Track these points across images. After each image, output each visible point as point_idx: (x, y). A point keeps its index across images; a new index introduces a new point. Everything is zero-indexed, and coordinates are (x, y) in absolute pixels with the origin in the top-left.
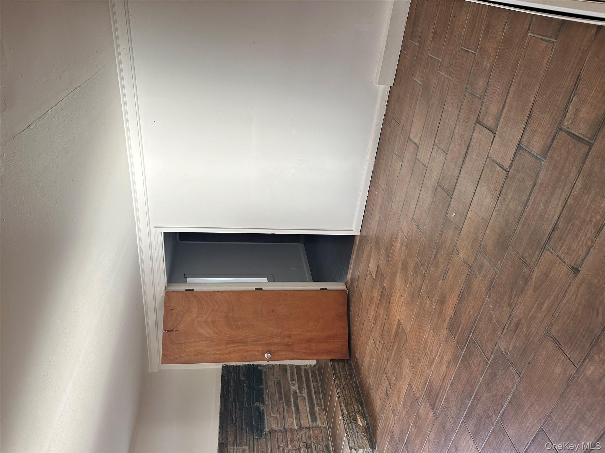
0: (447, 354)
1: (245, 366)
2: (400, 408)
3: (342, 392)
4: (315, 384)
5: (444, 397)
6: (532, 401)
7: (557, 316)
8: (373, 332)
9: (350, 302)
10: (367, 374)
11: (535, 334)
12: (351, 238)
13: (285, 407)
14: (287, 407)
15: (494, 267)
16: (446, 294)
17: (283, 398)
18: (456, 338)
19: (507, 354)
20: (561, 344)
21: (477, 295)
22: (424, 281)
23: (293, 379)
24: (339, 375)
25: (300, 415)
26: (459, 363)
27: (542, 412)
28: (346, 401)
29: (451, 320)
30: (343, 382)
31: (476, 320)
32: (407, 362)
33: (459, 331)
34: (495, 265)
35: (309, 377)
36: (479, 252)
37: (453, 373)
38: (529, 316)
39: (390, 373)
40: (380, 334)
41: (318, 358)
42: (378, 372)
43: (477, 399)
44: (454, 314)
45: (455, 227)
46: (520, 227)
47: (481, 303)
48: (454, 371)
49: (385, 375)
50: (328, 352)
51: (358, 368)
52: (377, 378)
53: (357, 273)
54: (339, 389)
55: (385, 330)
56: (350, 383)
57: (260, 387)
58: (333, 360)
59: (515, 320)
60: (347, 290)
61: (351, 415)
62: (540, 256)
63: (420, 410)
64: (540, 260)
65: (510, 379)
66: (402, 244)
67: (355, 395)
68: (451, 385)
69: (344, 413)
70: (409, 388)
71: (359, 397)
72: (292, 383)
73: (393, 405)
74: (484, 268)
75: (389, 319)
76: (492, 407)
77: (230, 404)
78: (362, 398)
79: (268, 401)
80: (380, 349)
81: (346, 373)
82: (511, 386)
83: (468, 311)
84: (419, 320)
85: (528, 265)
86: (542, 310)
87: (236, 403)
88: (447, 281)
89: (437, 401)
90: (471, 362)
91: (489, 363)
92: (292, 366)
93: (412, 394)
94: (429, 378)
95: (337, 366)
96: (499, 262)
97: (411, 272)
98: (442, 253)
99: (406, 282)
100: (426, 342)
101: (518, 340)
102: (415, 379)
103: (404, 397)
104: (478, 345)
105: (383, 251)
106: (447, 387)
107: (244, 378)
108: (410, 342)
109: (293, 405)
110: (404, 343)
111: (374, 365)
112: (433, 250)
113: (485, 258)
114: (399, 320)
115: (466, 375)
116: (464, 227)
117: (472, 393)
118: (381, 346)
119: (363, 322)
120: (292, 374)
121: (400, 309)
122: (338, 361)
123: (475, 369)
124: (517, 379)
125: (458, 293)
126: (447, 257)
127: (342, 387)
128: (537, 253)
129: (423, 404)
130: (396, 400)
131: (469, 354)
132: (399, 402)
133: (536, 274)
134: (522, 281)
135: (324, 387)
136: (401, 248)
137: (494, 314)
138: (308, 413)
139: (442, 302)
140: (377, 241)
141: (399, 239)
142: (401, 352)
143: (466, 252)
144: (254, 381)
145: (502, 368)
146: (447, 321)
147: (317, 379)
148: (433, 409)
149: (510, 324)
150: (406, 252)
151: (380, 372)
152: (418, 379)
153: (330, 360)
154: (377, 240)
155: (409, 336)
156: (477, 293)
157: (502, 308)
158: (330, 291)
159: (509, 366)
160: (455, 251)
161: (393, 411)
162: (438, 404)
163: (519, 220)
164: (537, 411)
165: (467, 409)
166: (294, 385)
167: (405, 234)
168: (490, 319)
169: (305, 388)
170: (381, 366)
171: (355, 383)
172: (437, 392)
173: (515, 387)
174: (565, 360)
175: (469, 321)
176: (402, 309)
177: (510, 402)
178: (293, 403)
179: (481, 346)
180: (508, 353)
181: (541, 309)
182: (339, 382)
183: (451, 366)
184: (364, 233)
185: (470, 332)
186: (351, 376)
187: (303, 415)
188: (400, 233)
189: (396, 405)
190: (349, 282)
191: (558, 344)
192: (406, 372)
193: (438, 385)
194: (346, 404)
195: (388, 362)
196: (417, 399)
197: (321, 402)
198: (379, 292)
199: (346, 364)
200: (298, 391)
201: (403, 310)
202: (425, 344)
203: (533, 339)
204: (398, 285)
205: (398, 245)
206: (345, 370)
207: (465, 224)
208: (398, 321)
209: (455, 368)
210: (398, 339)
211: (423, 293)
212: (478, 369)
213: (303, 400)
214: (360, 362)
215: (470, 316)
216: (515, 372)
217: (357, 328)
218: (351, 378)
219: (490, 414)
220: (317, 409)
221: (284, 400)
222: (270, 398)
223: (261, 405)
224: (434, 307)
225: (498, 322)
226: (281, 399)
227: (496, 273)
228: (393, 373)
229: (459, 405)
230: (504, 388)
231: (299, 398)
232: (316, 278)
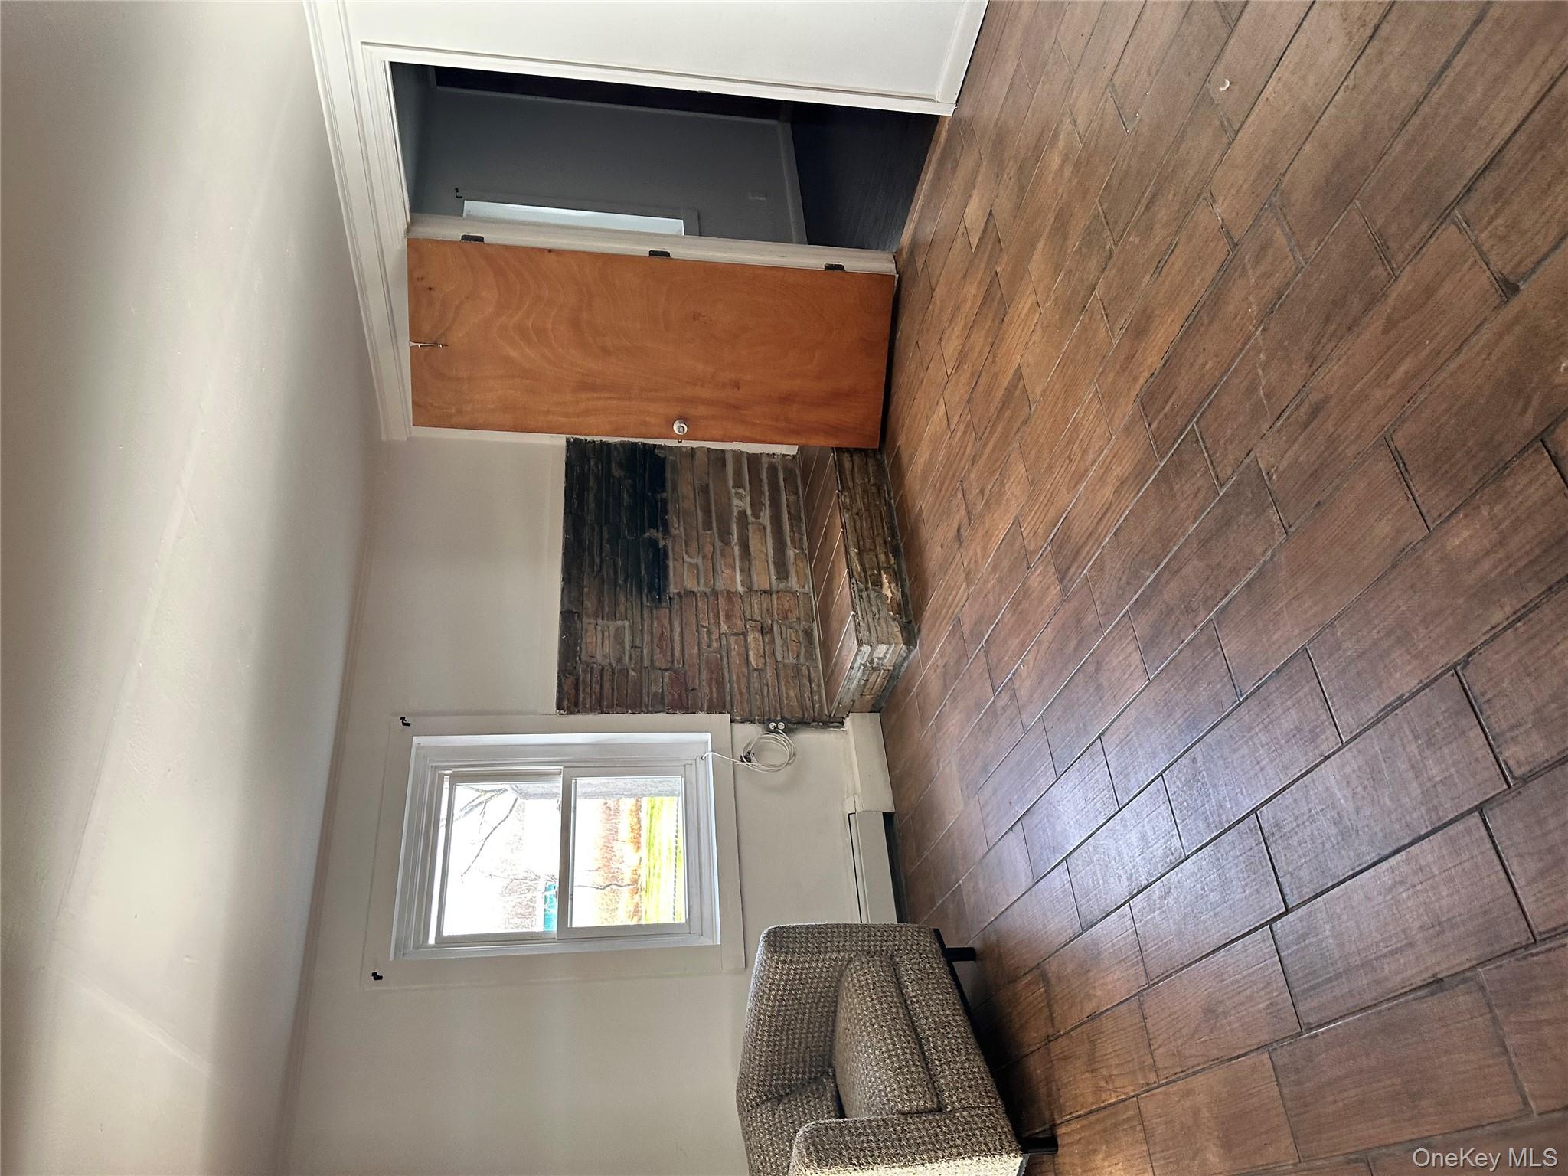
0: (1121, 461)
1: (623, 444)
2: (985, 568)
3: (855, 523)
4: (792, 498)
5: (1094, 558)
6: (1299, 591)
7: (1422, 402)
8: (950, 387)
9: (901, 311)
10: (918, 488)
11: (1352, 437)
12: (929, 123)
13: (718, 544)
14: (721, 544)
15: (1298, 254)
16: (1153, 312)
17: (714, 525)
18: (1154, 426)
19: (1270, 478)
20: (1409, 468)
21: (1235, 322)
22: (1104, 269)
23: (739, 485)
24: (851, 484)
25: (750, 564)
26: (1147, 485)
27: (1315, 615)
28: (861, 543)
29: (1152, 380)
30: (858, 500)
31: (1216, 386)
32: (1019, 470)
33: (1166, 410)
34: (1301, 248)
35: (777, 483)
36: (1270, 205)
37: (1127, 507)
38: (1351, 393)
39: (975, 491)
40: (966, 397)
41: (803, 441)
42: (945, 486)
43: (1173, 570)
44: (1165, 365)
45: (1222, 122)
46: (1399, 146)
47: (1239, 345)
48: (1130, 503)
49: (960, 494)
50: (831, 430)
51: (899, 470)
52: (940, 498)
53: (929, 230)
54: (847, 516)
55: (980, 389)
56: (876, 505)
57: (659, 496)
58: (839, 450)
59: (1315, 397)
60: (897, 276)
61: (869, 573)
62: (1427, 237)
63: (1031, 579)
64: (1425, 249)
65: (1262, 536)
66: (1065, 160)
67: (884, 532)
68: (1115, 534)
69: (854, 568)
70: (1012, 529)
71: (893, 535)
72: (737, 493)
73: (969, 563)
74: (1271, 252)
75: (994, 361)
76: (1201, 592)
77: (587, 529)
78: (899, 538)
79: (677, 528)
80: (959, 434)
81: (869, 480)
82: (1259, 551)
83: (1200, 361)
84: (1070, 371)
85: (1389, 257)
86: (1390, 381)
87: (601, 528)
88: (1166, 276)
89: (1075, 565)
90: (1178, 486)
91: (1221, 494)
92: (738, 455)
93: (1018, 544)
94: (1067, 512)
95: (847, 465)
96: (1314, 242)
97: (1074, 242)
98: (1170, 196)
99: (1058, 267)
100: (1076, 427)
101: (1308, 447)
102: (1030, 511)
103: (999, 547)
104: (1206, 448)
105: (1011, 174)
106: (1105, 536)
107: (622, 474)
108: (1038, 423)
109: (736, 541)
110: (1022, 424)
111: (939, 468)
112: (1148, 185)
113: (1279, 224)
114: (1019, 367)
115: (1159, 515)
116: (1246, 126)
117: (1163, 556)
118: (962, 427)
119: (925, 364)
120: (738, 473)
121: (1027, 339)
122: (852, 452)
123: (1183, 505)
124: (1279, 537)
125: (1187, 314)
126: (1179, 210)
127: (855, 511)
128: (1424, 227)
129: (1041, 568)
130: (979, 552)
131: (1179, 466)
132: (985, 556)
133: (1403, 286)
134: (1361, 299)
135: (813, 509)
136: (1061, 169)
137: (1265, 376)
138: (771, 560)
139: (1139, 331)
140: (1000, 142)
141: (1061, 143)
142: (1010, 444)
143: (1234, 202)
144: (644, 479)
145: (1248, 510)
146: (1142, 381)
147: (797, 488)
148: (1061, 580)
149: (1297, 408)
150: (1074, 183)
151: (949, 485)
152: (1039, 513)
153: (833, 448)
154: (998, 135)
155: (1036, 409)
156: (1234, 319)
157: (1290, 365)
158: (853, 274)
159: (1268, 507)
160: (1204, 195)
161: (967, 574)
162: (1076, 571)
163: (1404, 124)
164: (1306, 612)
165: (1142, 589)
166: (741, 497)
167: (1081, 128)
168: (1251, 390)
169: (767, 507)
170: (956, 472)
171: (888, 504)
172: (1080, 544)
173: (1269, 553)
174: (1408, 507)
175: (1196, 387)
176: (1033, 339)
177: (1248, 585)
178: (735, 536)
179: (1211, 452)
180: (1274, 477)
181: (1387, 379)
182: (848, 500)
183: (1125, 489)
184: (966, 112)
185: (1193, 416)
186: (879, 488)
187: (757, 565)
188: (1067, 124)
189: (976, 562)
190: (904, 253)
191: (1403, 470)
192: (1012, 493)
193: (1084, 529)
194: (859, 549)
195: (973, 464)
196: (1027, 556)
197: (801, 539)
198: (982, 290)
199: (869, 460)
200: (749, 512)
201: (1034, 343)
202: (1072, 433)
203: (1343, 451)
204: (1034, 275)
205: (1055, 160)
206: (867, 472)
207: (1251, 118)
208: (1016, 371)
209: (1135, 497)
210: (1008, 413)
211: (1095, 302)
212: (1190, 506)
213: (760, 531)
214: (905, 459)
215: (1203, 376)
216: (1279, 522)
217: (909, 377)
218: (879, 492)
219: (1194, 606)
220: (791, 553)
221: (715, 529)
222: (682, 523)
223: (660, 535)
224: (1115, 342)
225: (1268, 396)
226: (708, 526)
227: (1299, 270)
228: (982, 491)
229: (1124, 579)
230: (1241, 554)
231: (750, 527)
232: (817, 234)
